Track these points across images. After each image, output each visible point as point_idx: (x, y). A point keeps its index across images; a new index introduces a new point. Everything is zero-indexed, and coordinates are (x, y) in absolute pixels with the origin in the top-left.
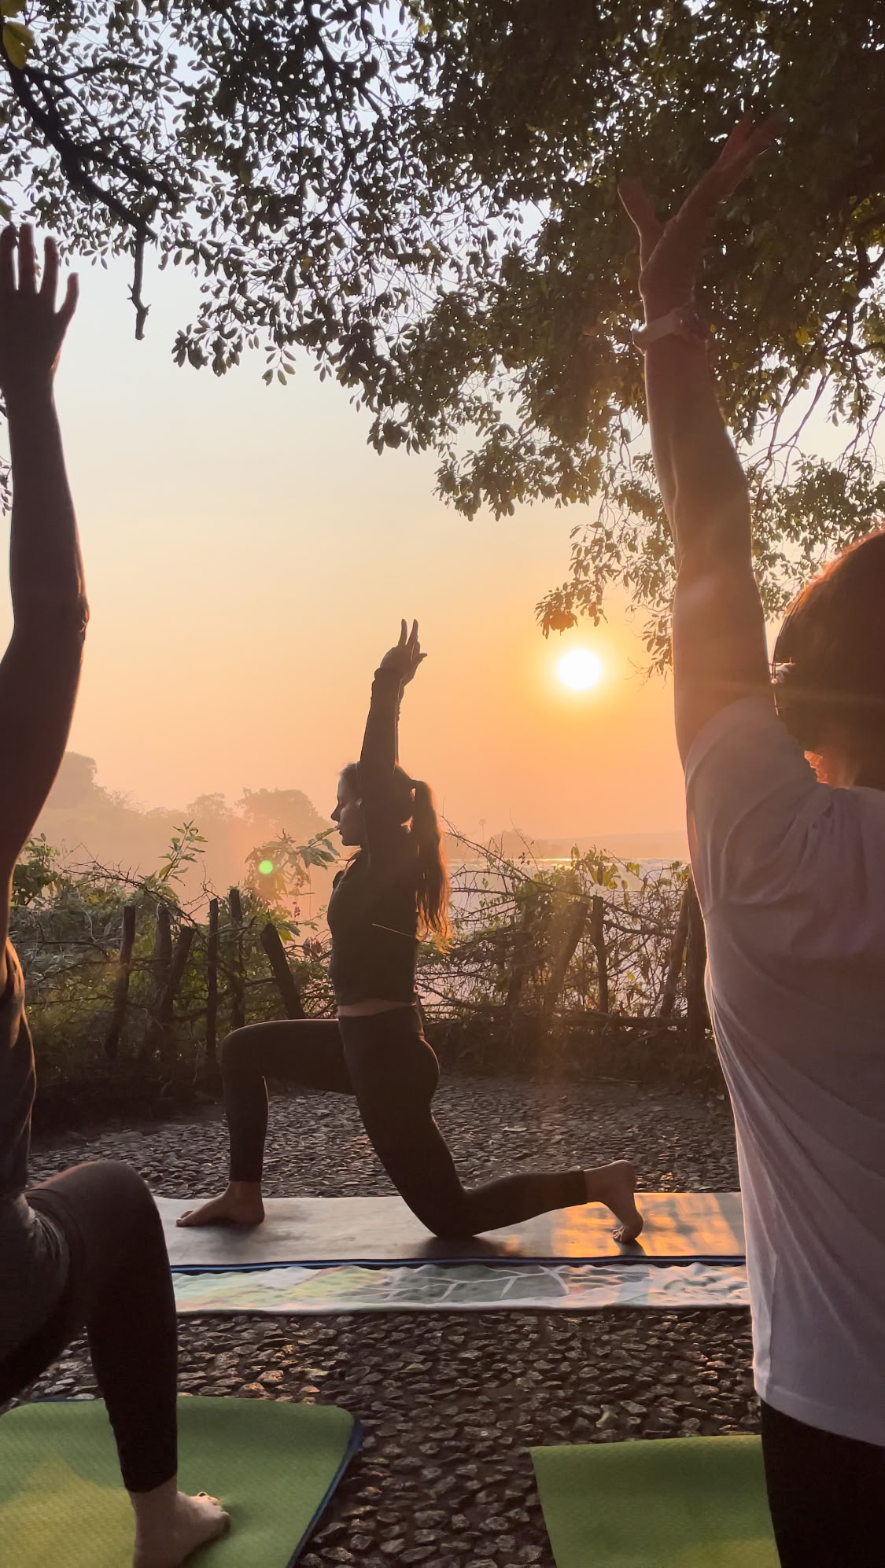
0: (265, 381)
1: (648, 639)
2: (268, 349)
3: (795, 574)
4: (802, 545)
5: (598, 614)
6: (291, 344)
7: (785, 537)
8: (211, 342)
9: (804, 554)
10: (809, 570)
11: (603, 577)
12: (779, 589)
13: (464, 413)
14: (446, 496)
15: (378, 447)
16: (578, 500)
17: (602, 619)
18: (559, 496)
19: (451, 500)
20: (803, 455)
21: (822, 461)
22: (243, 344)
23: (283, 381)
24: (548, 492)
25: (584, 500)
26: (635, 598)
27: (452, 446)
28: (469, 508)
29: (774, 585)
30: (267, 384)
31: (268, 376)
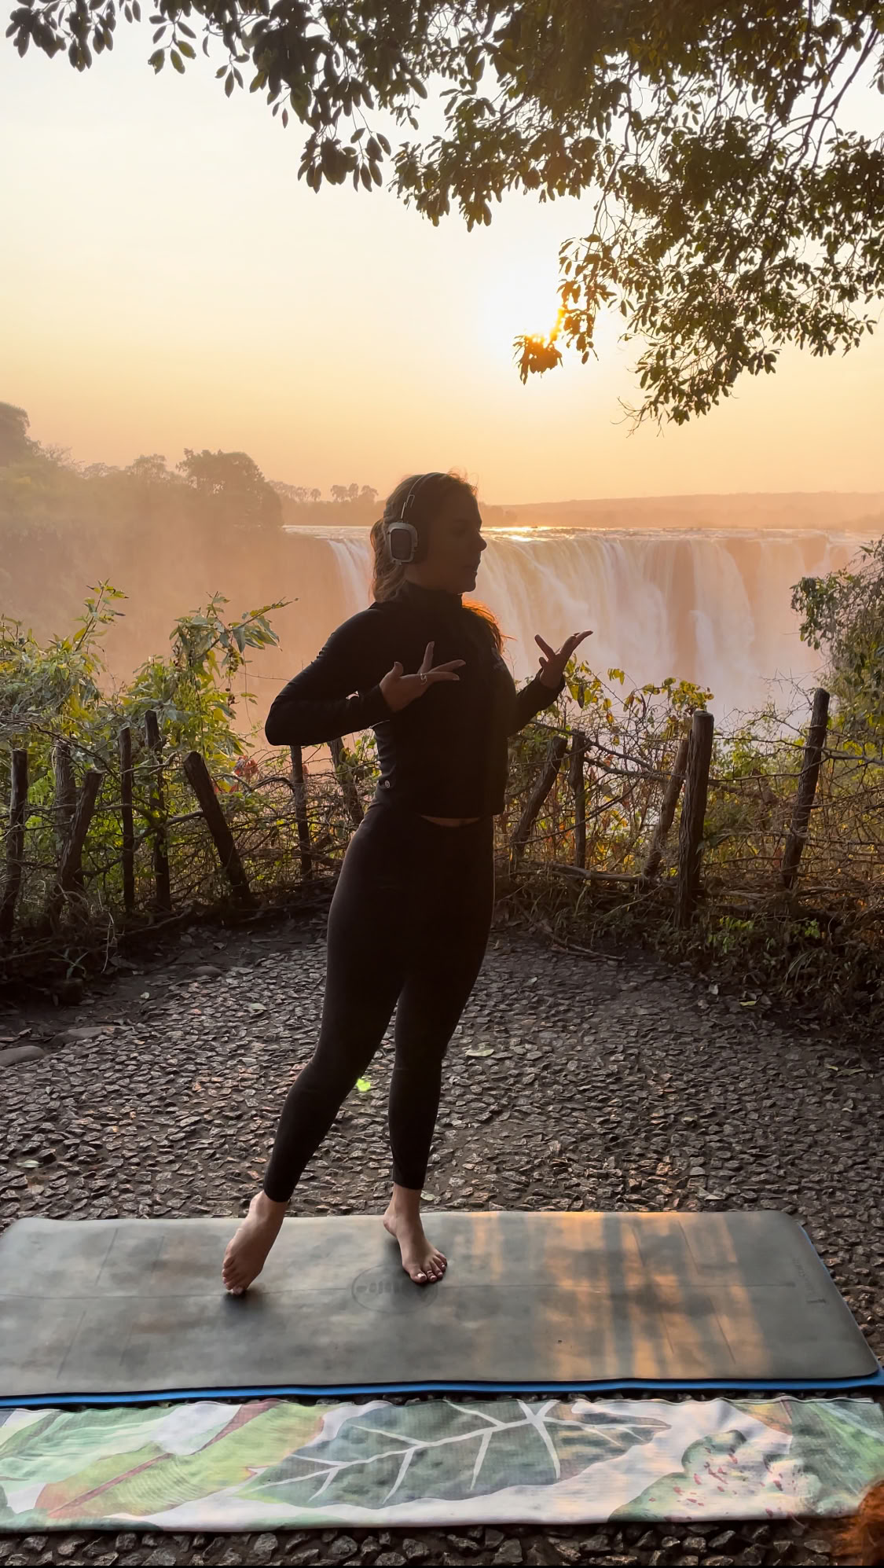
0: (152, 68)
1: (643, 372)
2: (155, 20)
3: (814, 283)
4: (824, 244)
5: (588, 349)
6: (187, 14)
7: (805, 233)
8: (66, 15)
9: (826, 256)
10: (830, 276)
11: (596, 302)
12: (795, 302)
13: (429, 61)
14: (405, 192)
15: (314, 182)
16: (567, 190)
17: (591, 356)
18: (544, 186)
19: (412, 198)
20: (839, 131)
21: (862, 138)
22: (116, 18)
23: (179, 66)
24: (531, 181)
25: (575, 192)
26: (630, 326)
27: (413, 111)
28: (434, 208)
29: (789, 295)
30: (157, 71)
31: (157, 60)
